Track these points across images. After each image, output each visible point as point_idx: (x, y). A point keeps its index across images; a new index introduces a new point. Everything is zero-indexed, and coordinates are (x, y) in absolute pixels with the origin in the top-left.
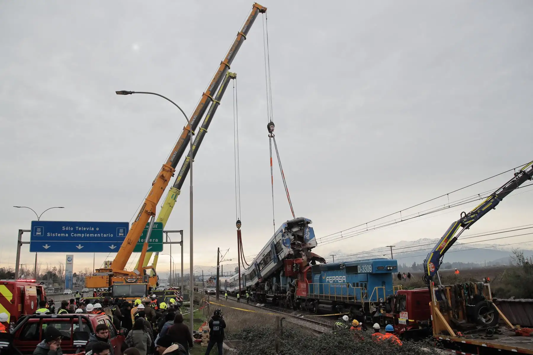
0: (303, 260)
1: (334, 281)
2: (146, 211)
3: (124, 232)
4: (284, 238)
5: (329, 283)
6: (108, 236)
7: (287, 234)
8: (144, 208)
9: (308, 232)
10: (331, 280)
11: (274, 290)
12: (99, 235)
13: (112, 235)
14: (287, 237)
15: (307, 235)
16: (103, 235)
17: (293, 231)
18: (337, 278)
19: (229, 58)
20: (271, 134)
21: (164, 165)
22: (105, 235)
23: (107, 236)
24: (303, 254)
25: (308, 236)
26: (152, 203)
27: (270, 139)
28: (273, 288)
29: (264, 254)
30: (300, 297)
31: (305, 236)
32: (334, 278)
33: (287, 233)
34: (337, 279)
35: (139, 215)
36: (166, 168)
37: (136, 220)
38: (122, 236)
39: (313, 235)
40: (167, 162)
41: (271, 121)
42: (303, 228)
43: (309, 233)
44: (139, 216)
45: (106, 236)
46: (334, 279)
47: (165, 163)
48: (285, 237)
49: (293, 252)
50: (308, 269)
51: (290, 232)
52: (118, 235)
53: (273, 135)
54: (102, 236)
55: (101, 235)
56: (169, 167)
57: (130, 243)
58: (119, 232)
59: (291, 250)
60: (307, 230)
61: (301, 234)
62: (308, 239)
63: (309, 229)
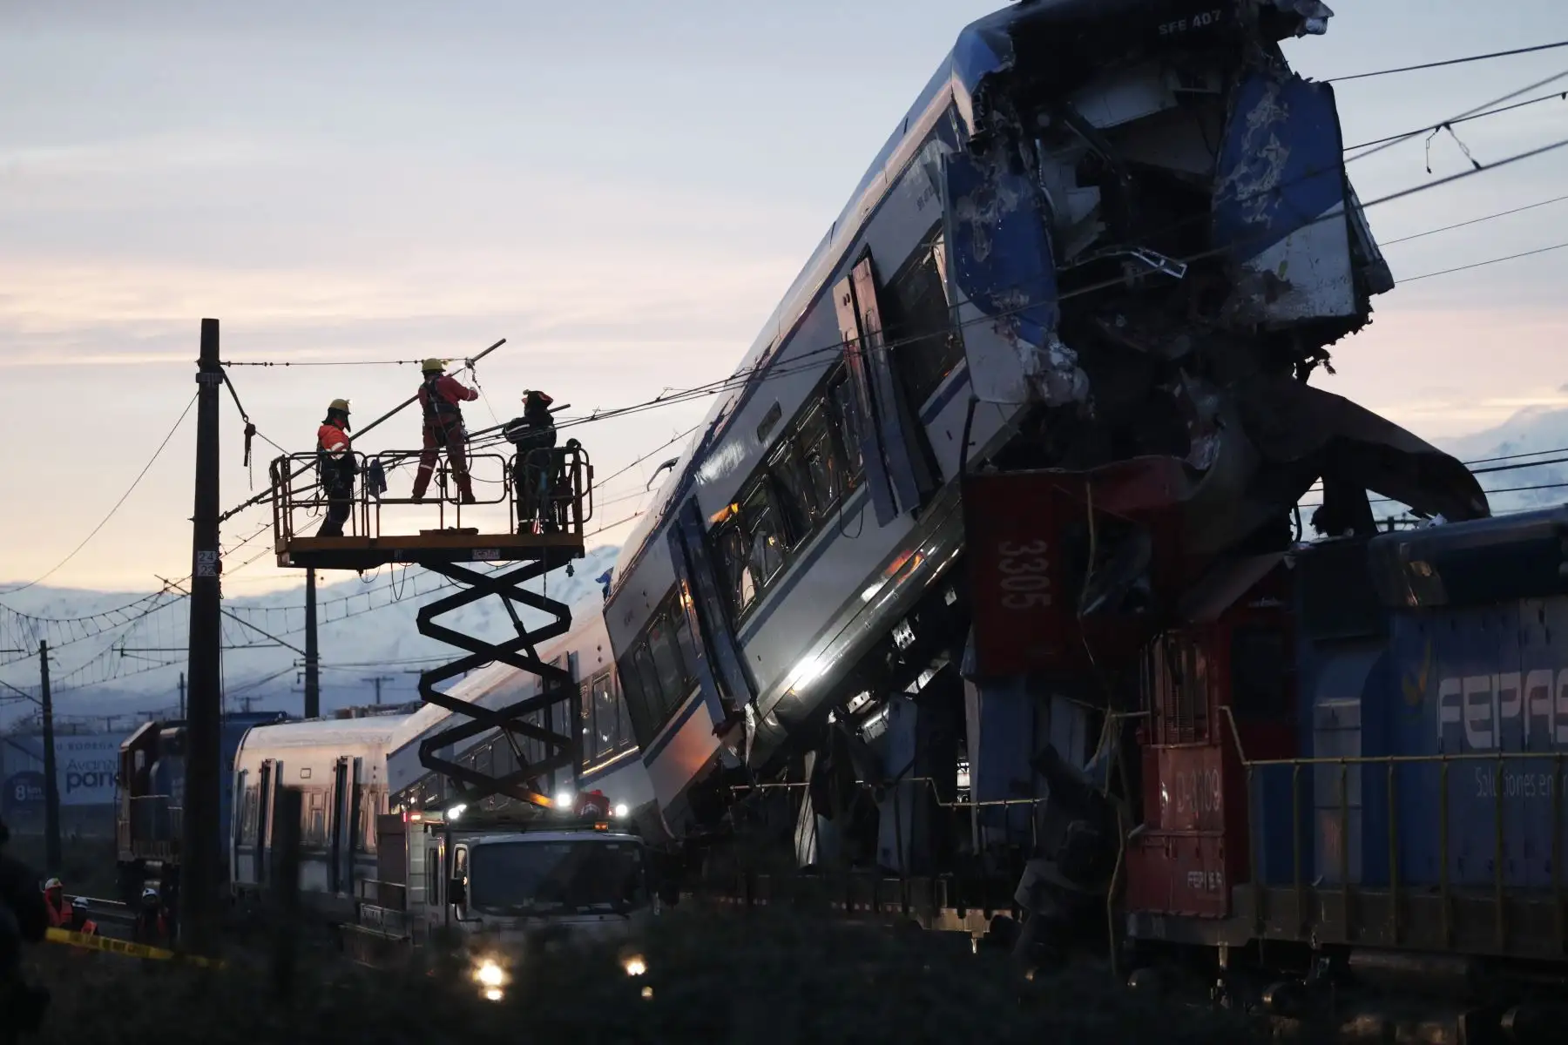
0: (1195, 475)
1: (1511, 729)
4: (971, 213)
5: (1463, 745)
7: (1017, 167)
9: (1274, 143)
10: (1483, 712)
11: (894, 863)
14: (1010, 199)
15: (1246, 179)
17: (1084, 126)
18: (1541, 692)
24: (1209, 402)
25: (1265, 183)
28: (887, 833)
29: (776, 411)
30: (1159, 931)
31: (1232, 188)
32: (1506, 696)
33: (1013, 147)
34: (1540, 707)
42: (1214, 86)
43: (1276, 153)
46: (1511, 710)
48: (983, 201)
49: (1080, 380)
50: (1255, 592)
51: (1055, 138)
59: (1056, 358)
60: (1263, 112)
61: (1187, 161)
62: (1262, 225)
63: (1278, 101)
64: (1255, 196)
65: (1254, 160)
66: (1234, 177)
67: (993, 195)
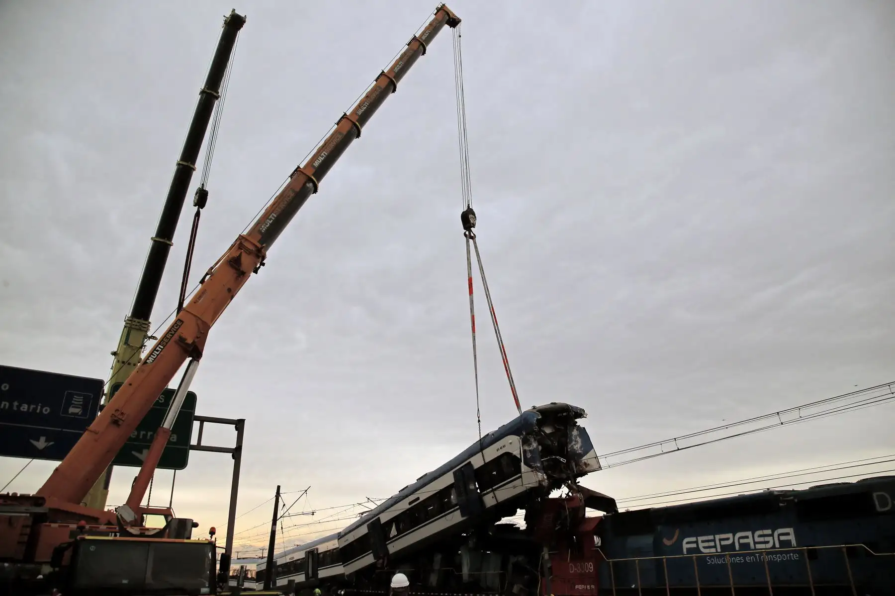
0: (581, 500)
2: (182, 340)
3: (84, 407)
4: (527, 448)
6: (35, 409)
7: (534, 439)
8: (175, 332)
9: (578, 438)
12: (5, 405)
13: (46, 410)
15: (575, 444)
16: (19, 407)
17: (544, 432)
19: (396, 70)
20: (470, 233)
21: (241, 237)
22: (24, 408)
23: (31, 410)
25: (578, 446)
26: (199, 322)
27: (468, 242)
31: (572, 446)
33: (534, 435)
35: (158, 348)
36: (246, 244)
37: (148, 359)
38: (77, 414)
39: (588, 445)
40: (251, 233)
41: (469, 207)
42: (564, 427)
43: (579, 440)
44: (157, 351)
45: (29, 408)
47: (245, 233)
48: (530, 445)
50: (598, 524)
52: (66, 411)
53: (472, 235)
54: (15, 408)
55: (11, 406)
56: (254, 244)
57: (121, 422)
58: (69, 404)
59: (545, 478)
60: (575, 432)
62: (580, 453)
63: (577, 430)
64: (577, 447)
65: (576, 441)
66: (572, 444)
67: (531, 444)
